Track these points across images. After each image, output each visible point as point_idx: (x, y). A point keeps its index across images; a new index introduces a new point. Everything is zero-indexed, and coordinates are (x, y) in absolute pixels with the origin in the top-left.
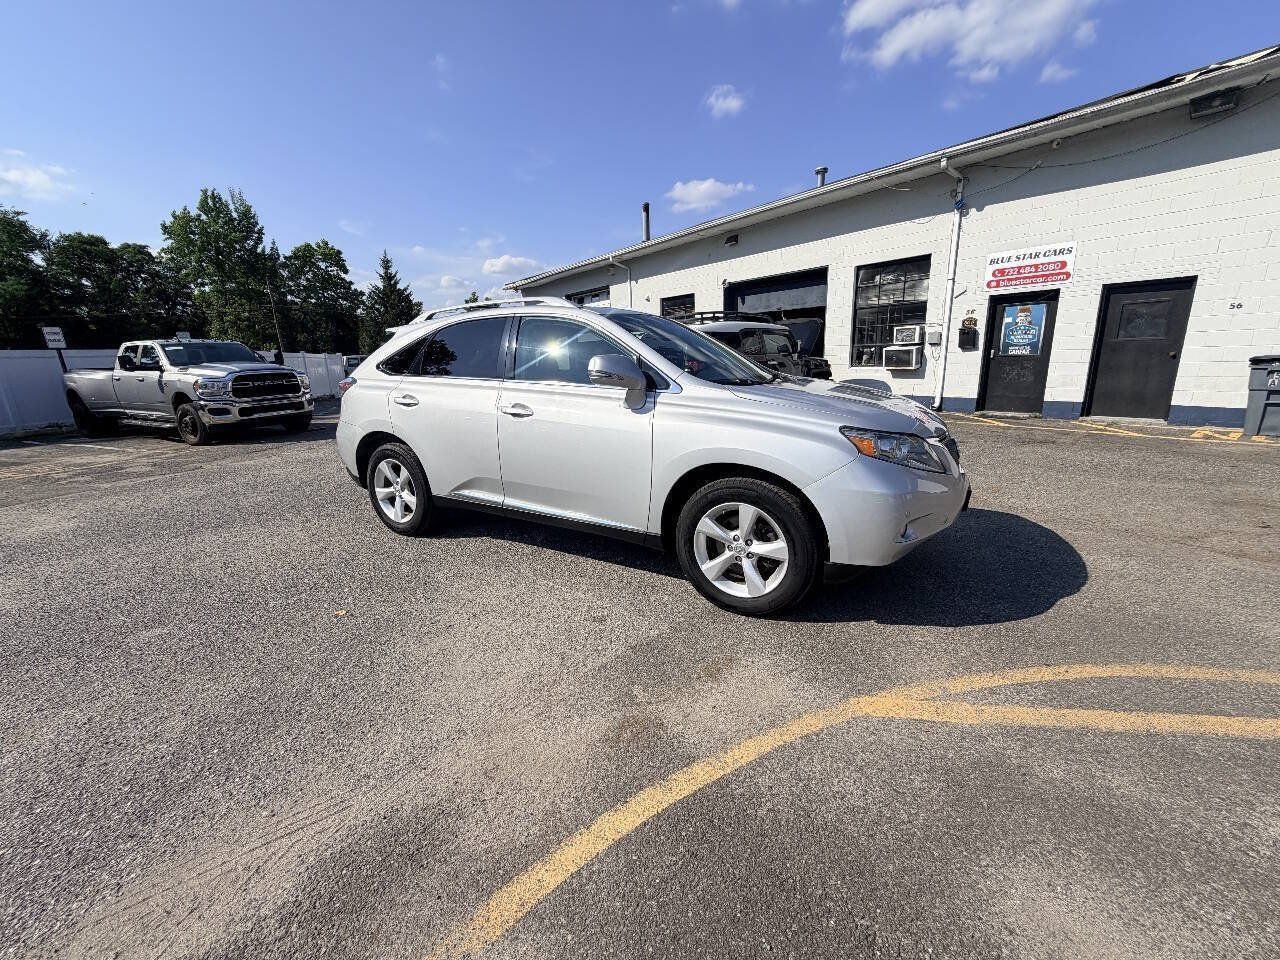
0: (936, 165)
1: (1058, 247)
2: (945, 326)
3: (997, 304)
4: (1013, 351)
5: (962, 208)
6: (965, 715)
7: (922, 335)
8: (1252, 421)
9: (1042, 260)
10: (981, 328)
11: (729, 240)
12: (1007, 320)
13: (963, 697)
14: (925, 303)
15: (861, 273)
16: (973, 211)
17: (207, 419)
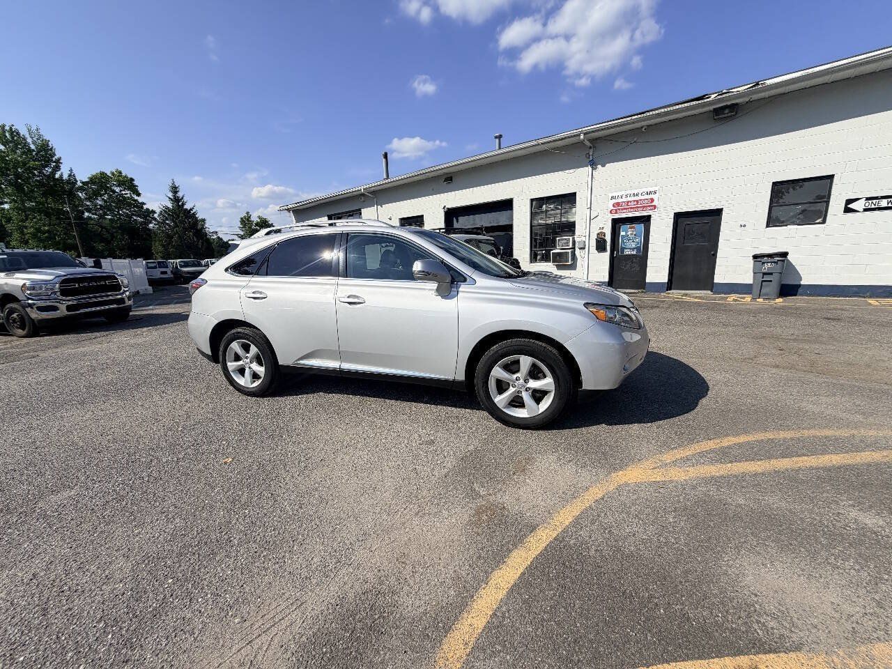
0: (577, 138)
1: (649, 190)
2: (587, 237)
3: (617, 224)
4: (627, 252)
5: (593, 165)
6: (679, 475)
7: (574, 242)
8: (756, 290)
9: (640, 197)
10: (608, 238)
11: (446, 180)
12: (623, 233)
13: (674, 463)
14: (574, 222)
15: (534, 203)
16: (599, 166)
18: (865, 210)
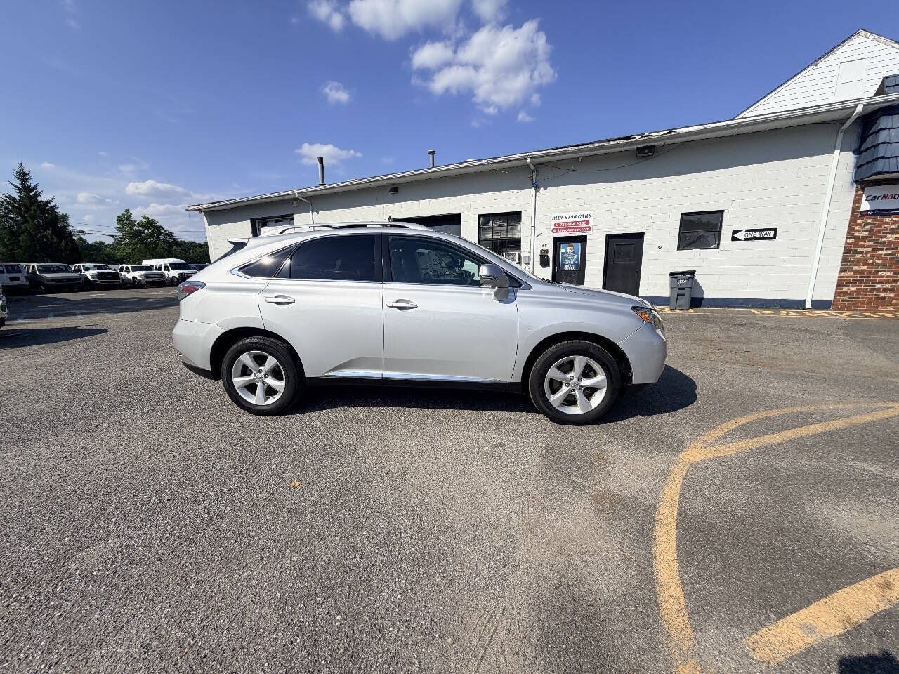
0: (524, 161)
1: (585, 213)
2: (532, 253)
3: (558, 241)
4: (566, 268)
5: (537, 187)
7: (520, 257)
9: (577, 219)
10: (550, 255)
11: (392, 190)
12: (562, 251)
13: (716, 442)
14: (520, 239)
15: (481, 219)
16: (542, 189)
18: (746, 239)
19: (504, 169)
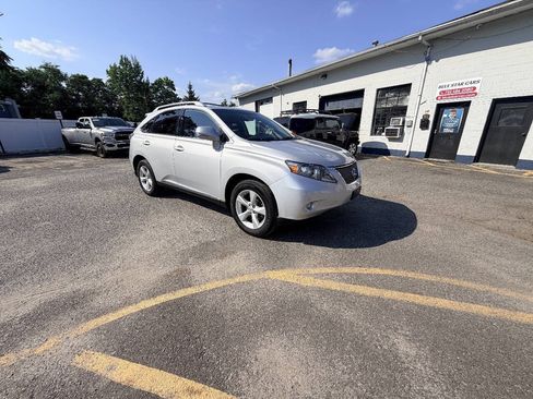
0: (417, 39)
1: (473, 80)
2: (415, 118)
3: (440, 108)
4: (446, 131)
5: (429, 61)
7: (404, 122)
9: (465, 86)
10: (431, 119)
11: (323, 76)
14: (407, 106)
15: (379, 92)
16: (433, 62)
17: (106, 148)
19: (401, 49)
